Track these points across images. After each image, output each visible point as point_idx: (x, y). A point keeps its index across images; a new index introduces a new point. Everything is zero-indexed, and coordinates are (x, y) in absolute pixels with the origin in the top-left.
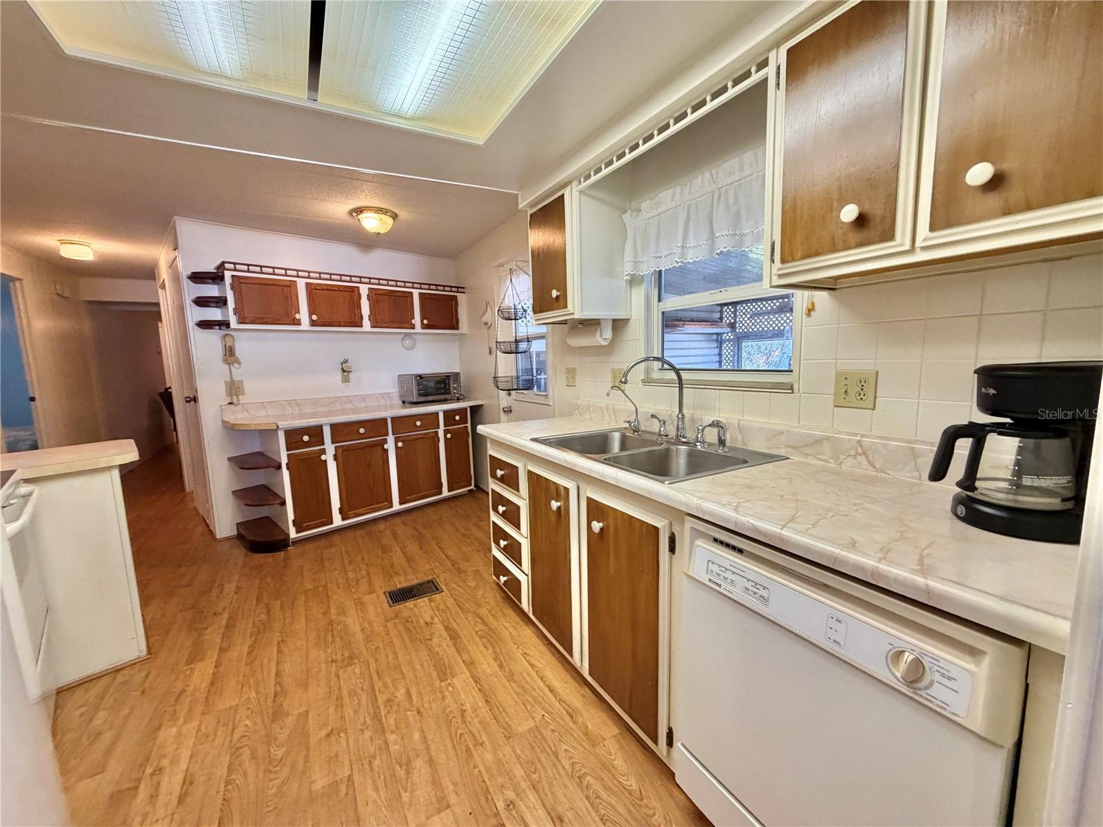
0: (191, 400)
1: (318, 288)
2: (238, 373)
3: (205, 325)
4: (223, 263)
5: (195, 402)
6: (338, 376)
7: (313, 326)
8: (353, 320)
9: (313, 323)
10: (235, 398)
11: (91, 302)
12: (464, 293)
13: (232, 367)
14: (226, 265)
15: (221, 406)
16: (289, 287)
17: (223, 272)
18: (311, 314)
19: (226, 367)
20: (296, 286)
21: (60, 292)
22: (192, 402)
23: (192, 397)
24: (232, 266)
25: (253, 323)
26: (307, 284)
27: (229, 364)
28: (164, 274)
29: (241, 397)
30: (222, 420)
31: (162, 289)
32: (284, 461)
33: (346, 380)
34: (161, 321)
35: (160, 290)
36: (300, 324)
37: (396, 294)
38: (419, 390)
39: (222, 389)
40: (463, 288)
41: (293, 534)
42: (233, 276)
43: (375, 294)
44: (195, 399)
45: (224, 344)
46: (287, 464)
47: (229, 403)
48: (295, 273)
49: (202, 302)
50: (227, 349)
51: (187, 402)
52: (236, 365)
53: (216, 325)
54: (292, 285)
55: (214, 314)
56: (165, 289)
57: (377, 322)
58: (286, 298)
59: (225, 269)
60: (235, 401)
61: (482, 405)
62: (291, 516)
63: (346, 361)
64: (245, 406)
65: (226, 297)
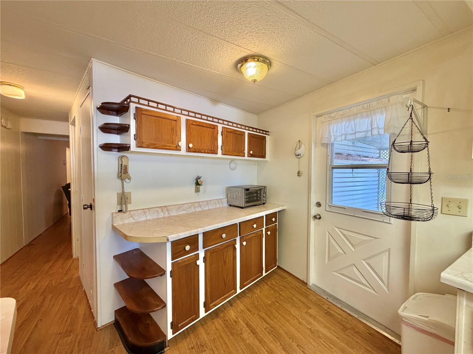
0: (88, 207)
1: (194, 123)
2: (128, 187)
3: (107, 147)
4: (130, 97)
5: (91, 209)
6: (193, 187)
7: (189, 152)
8: (213, 149)
9: (189, 150)
10: (124, 206)
11: (26, 133)
12: (269, 135)
13: (124, 182)
14: (133, 99)
15: (112, 213)
16: (176, 121)
17: (128, 104)
18: (188, 143)
19: (119, 182)
20: (180, 120)
21: (4, 125)
22: (89, 209)
23: (89, 204)
24: (136, 100)
25: (148, 147)
26: (187, 120)
27: (122, 180)
28: (75, 113)
29: (128, 205)
30: (112, 225)
31: (72, 125)
32: (169, 269)
33: (197, 191)
34: (69, 147)
35: (70, 126)
36: (180, 150)
37: (237, 132)
38: (246, 199)
39: (115, 199)
40: (269, 132)
41: (170, 335)
42: (136, 108)
43: (226, 131)
44: (91, 207)
45: (120, 163)
46: (171, 272)
47: (119, 211)
48: (180, 111)
49: (106, 129)
50: (123, 168)
51: (84, 209)
52: (127, 180)
53: (115, 148)
54: (177, 121)
55: (115, 139)
56: (75, 125)
57: (226, 151)
58: (173, 130)
59: (131, 101)
60: (124, 209)
61: (285, 209)
62: (170, 319)
63: (199, 178)
64: (132, 213)
65: (129, 125)
